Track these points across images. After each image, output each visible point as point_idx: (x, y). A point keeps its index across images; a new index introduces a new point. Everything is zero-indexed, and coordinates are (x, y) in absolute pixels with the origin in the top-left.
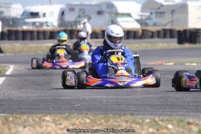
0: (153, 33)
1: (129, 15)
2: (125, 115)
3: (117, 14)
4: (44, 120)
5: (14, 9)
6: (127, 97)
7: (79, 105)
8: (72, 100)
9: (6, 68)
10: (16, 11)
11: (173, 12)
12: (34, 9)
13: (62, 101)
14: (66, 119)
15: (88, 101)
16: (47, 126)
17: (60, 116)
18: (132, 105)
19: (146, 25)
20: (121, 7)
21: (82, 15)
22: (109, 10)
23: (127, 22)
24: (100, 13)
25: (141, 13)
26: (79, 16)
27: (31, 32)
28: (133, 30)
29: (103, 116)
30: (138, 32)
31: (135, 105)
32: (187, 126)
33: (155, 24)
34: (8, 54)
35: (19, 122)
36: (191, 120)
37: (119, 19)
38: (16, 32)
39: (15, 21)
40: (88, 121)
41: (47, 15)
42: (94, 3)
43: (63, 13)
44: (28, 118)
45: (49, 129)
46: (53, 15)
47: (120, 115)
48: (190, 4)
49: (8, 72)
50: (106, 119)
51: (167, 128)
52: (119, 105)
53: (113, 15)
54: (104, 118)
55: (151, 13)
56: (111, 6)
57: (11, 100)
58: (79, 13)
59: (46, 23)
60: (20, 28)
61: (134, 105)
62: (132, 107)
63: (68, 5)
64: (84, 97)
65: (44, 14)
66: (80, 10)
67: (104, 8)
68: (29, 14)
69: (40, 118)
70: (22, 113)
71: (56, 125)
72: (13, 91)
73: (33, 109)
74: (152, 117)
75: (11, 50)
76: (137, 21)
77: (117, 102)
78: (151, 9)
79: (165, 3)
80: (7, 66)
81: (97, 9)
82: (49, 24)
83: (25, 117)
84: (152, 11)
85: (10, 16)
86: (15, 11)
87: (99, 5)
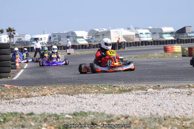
0: (94, 45)
1: (82, 37)
2: (83, 84)
3: (77, 37)
4: (43, 88)
7: (60, 80)
8: (57, 78)
9: (24, 65)
10: (27, 38)
11: (103, 35)
12: (36, 37)
13: (52, 79)
14: (55, 87)
15: (65, 79)
16: (45, 91)
17: (51, 86)
19: (91, 42)
20: (78, 33)
22: (72, 35)
24: (68, 37)
29: (72, 85)
30: (87, 45)
31: (88, 79)
32: (113, 88)
33: (95, 42)
35: (32, 89)
36: (115, 85)
37: (78, 40)
39: (27, 43)
40: (65, 88)
41: (43, 39)
42: (65, 32)
43: (50, 38)
44: (36, 87)
45: (46, 92)
46: (46, 39)
47: (81, 84)
48: (111, 31)
49: (25, 67)
50: (74, 86)
51: (104, 89)
52: (80, 80)
53: (75, 38)
56: (73, 33)
57: (27, 80)
60: (30, 46)
62: (86, 80)
64: (63, 77)
65: (41, 39)
66: (58, 36)
67: (70, 35)
68: (34, 39)
69: (41, 88)
70: (33, 86)
72: (28, 76)
74: (96, 85)
76: (86, 40)
77: (79, 78)
79: (99, 31)
81: (67, 35)
83: (34, 87)
84: (93, 35)
85: (25, 41)
87: (68, 33)
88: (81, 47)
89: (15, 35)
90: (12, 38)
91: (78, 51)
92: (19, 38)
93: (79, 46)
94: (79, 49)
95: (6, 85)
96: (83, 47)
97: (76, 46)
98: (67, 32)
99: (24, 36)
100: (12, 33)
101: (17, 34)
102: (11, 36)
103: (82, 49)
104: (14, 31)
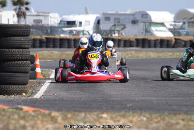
0: (185, 42)
1: (162, 24)
2: (179, 114)
3: (152, 23)
4: (101, 117)
5: (51, 17)
6: (175, 99)
7: (131, 105)
8: (123, 100)
9: (50, 73)
12: (71, 18)
13: (113, 101)
14: (124, 116)
15: (138, 102)
17: (116, 114)
18: (183, 106)
19: (179, 34)
20: (156, 16)
21: (117, 24)
22: (144, 20)
23: (160, 31)
24: (134, 22)
25: (173, 23)
26: (115, 25)
27: (68, 40)
28: (166, 39)
29: (158, 115)
30: (171, 41)
33: (187, 34)
34: (48, 61)
35: (79, 118)
37: (153, 29)
38: (54, 40)
39: (53, 29)
40: (145, 119)
41: (83, 24)
42: (128, 12)
43: (98, 22)
44: (85, 115)
46: (89, 25)
47: (175, 114)
49: (52, 76)
50: (162, 117)
52: (170, 105)
53: (147, 24)
54: (160, 116)
55: (184, 23)
56: (145, 15)
57: (62, 100)
58: (115, 22)
59: (83, 31)
60: (57, 36)
61: (185, 106)
62: (184, 107)
63: (104, 14)
64: (133, 98)
65: (81, 23)
66: (115, 19)
67: (139, 18)
68: (66, 23)
69: (98, 116)
70: (80, 111)
71: (115, 121)
72: (62, 93)
73: (88, 108)
75: (49, 57)
76: (170, 30)
77: (167, 103)
78: (184, 19)
80: (50, 71)
81: (132, 18)
82: (85, 32)
83: (83, 114)
84: (185, 20)
85: (48, 25)
86: (53, 20)
87: (133, 15)
88: (158, 42)
89: (28, 13)
90: (22, 19)
91: (152, 51)
92: (36, 18)
93: (156, 41)
94: (155, 46)
95: (25, 108)
96: (163, 43)
97: (149, 41)
98: (133, 11)
99: (46, 15)
100: (23, 8)
101: (33, 11)
102: (20, 15)
103: (161, 47)
104: (27, 3)
